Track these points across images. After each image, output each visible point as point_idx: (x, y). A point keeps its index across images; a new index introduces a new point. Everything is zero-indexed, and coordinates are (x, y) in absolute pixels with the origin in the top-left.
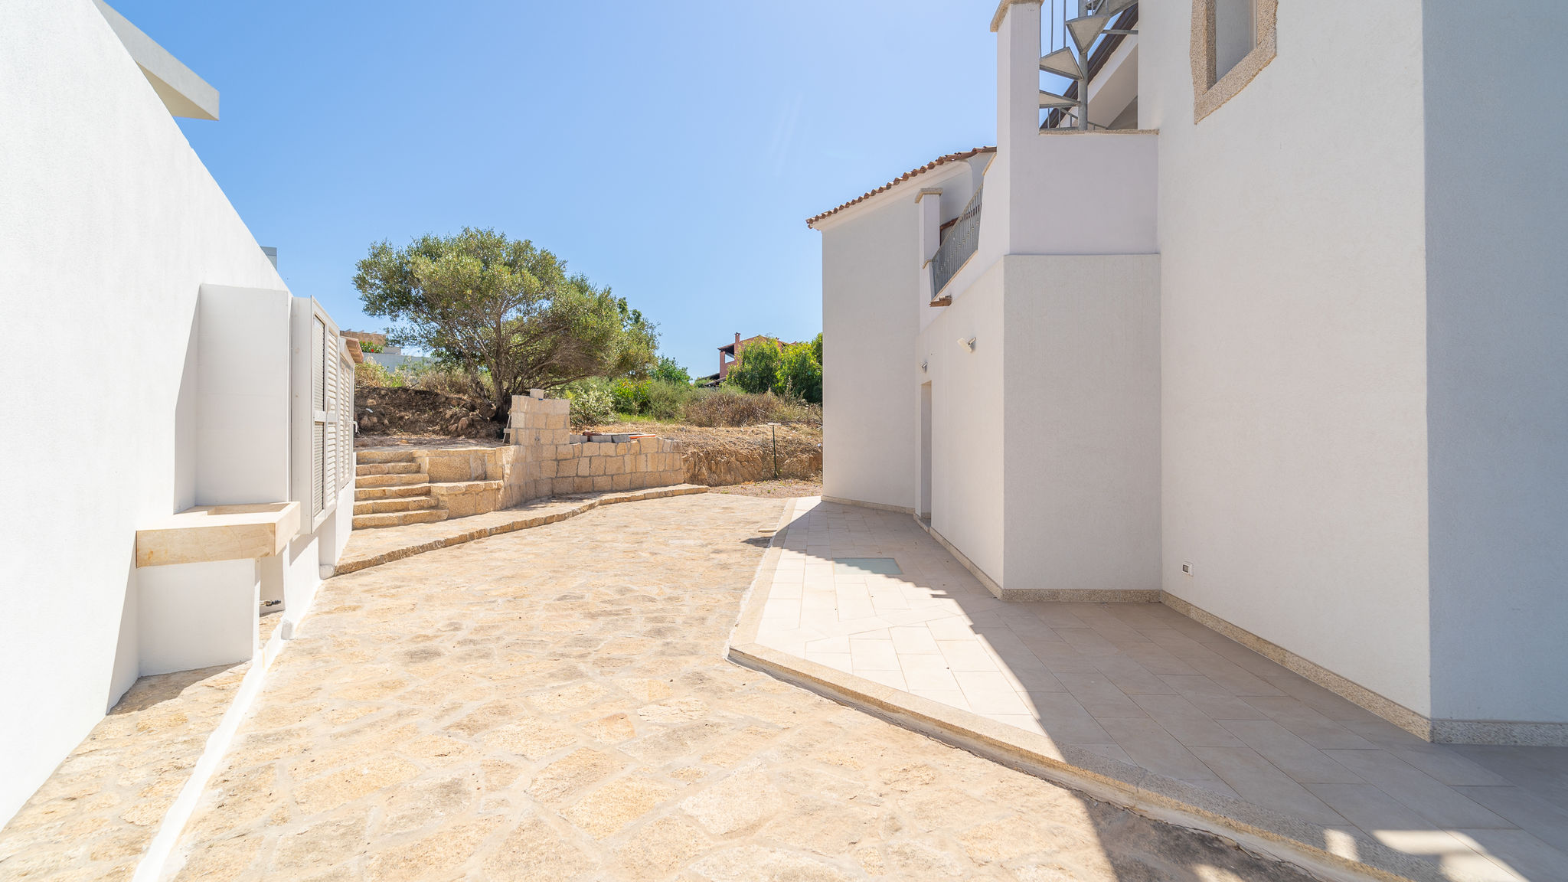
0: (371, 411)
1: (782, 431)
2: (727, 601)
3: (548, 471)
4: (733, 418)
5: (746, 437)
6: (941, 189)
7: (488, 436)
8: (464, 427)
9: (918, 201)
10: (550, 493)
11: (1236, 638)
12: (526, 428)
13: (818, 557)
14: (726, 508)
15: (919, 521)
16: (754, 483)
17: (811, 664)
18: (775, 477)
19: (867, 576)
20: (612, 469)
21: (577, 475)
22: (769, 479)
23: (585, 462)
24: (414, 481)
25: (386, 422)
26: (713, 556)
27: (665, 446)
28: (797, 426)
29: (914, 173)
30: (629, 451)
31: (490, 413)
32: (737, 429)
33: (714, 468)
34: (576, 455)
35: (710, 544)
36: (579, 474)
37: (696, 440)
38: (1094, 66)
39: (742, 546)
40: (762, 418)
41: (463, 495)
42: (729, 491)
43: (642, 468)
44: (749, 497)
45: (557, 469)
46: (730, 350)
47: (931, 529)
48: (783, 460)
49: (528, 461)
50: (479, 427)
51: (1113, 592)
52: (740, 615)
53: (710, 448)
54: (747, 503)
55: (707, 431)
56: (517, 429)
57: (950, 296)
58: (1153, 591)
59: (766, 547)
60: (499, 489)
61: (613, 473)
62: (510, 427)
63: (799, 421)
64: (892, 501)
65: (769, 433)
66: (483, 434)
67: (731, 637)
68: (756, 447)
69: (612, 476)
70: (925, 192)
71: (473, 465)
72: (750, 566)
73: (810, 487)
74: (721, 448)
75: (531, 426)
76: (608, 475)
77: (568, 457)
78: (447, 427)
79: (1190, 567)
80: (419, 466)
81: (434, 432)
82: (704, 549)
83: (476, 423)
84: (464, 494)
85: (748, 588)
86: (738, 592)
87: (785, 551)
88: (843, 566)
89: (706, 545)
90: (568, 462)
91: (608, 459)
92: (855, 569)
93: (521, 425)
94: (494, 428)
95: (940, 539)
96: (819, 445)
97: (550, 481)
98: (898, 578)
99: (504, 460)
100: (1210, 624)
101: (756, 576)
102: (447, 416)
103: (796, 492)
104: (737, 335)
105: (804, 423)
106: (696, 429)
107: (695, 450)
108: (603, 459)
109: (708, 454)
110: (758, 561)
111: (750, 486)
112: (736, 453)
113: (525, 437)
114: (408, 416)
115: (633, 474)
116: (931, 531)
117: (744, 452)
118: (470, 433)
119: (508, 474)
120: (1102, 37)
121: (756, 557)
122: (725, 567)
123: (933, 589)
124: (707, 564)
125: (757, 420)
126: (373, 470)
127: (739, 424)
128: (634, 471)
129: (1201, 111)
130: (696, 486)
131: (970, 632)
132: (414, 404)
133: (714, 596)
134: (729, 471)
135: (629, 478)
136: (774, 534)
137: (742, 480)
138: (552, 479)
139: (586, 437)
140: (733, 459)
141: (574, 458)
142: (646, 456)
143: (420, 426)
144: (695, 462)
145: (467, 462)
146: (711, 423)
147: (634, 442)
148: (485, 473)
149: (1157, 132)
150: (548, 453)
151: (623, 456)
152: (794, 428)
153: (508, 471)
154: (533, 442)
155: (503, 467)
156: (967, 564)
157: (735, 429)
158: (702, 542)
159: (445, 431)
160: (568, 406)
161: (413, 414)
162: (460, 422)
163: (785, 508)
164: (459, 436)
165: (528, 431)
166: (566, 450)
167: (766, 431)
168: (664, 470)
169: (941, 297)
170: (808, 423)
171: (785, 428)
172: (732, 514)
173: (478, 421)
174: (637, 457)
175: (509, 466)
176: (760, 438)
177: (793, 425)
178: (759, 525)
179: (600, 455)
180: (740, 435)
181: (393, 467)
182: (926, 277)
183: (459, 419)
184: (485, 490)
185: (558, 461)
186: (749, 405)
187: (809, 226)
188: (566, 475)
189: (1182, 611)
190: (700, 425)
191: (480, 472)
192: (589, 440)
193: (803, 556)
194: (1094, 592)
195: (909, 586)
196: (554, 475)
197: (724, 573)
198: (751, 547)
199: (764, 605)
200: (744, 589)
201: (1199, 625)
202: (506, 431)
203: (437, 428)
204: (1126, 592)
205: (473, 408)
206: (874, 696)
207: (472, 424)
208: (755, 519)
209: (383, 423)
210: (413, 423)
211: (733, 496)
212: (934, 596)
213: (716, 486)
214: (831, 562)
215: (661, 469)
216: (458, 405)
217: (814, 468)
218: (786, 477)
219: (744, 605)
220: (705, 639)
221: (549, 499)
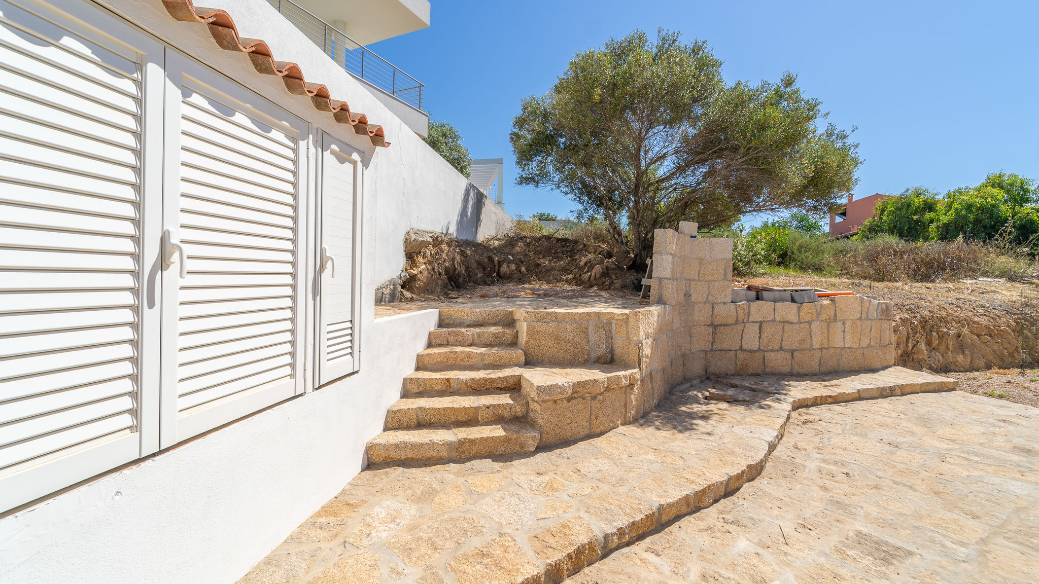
0: (511, 258)
3: (701, 341)
7: (624, 287)
8: (598, 276)
10: (703, 373)
12: (673, 279)
20: (792, 340)
21: (741, 349)
23: (751, 332)
24: (502, 362)
25: (523, 269)
27: (871, 308)
30: (818, 316)
31: (627, 261)
33: (935, 343)
34: (740, 319)
36: (745, 346)
41: (569, 401)
43: (838, 342)
45: (713, 338)
49: (675, 328)
50: (614, 277)
53: (926, 313)
56: (660, 280)
60: (631, 386)
61: (794, 347)
62: (650, 277)
66: (618, 285)
69: (792, 352)
71: (593, 337)
74: (944, 314)
75: (679, 275)
76: (785, 351)
77: (729, 322)
78: (580, 276)
80: (516, 336)
81: (567, 281)
83: (610, 272)
84: (569, 399)
90: (729, 328)
91: (787, 327)
93: (667, 273)
94: (631, 277)
97: (702, 355)
99: (642, 333)
102: (582, 263)
107: (905, 316)
108: (779, 327)
109: (924, 322)
112: (969, 322)
113: (671, 291)
114: (545, 262)
115: (825, 351)
118: (604, 283)
119: (647, 356)
126: (452, 339)
128: (826, 346)
132: (553, 251)
134: (961, 348)
135: (817, 355)
138: (706, 352)
139: (753, 294)
140: (965, 331)
141: (737, 322)
142: (844, 324)
143: (554, 275)
144: (908, 334)
145: (585, 332)
147: (826, 302)
148: (612, 352)
150: (701, 315)
151: (809, 323)
153: (647, 351)
154: (681, 298)
155: (639, 345)
159: (578, 281)
160: (731, 248)
161: (550, 261)
162: (594, 271)
164: (591, 287)
165: (675, 283)
166: (726, 312)
168: (869, 346)
173: (613, 269)
174: (831, 324)
175: (650, 341)
179: (774, 320)
181: (479, 335)
183: (592, 267)
184: (607, 389)
185: (714, 326)
188: (725, 347)
191: (603, 349)
192: (758, 298)
196: (708, 346)
202: (645, 281)
203: (571, 276)
205: (609, 255)
207: (606, 273)
209: (520, 271)
210: (549, 270)
215: (864, 344)
216: (595, 252)
221: (702, 382)
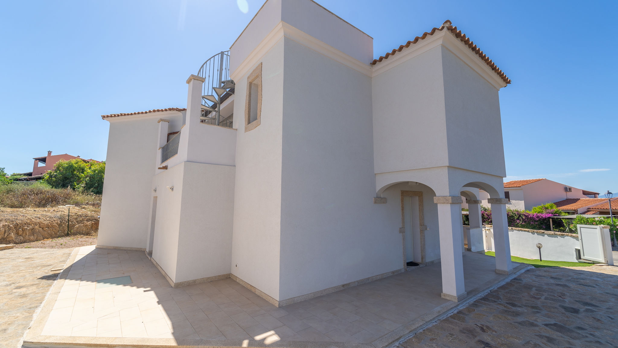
1: (75, 210)
2: (24, 316)
4: (40, 203)
5: (49, 214)
6: (169, 120)
9: (159, 122)
11: (246, 286)
13: (87, 281)
14: (28, 258)
15: (147, 255)
16: (51, 240)
17: (74, 337)
18: (68, 235)
19: (114, 287)
22: (63, 236)
26: (14, 291)
28: (86, 207)
29: (158, 111)
32: (43, 209)
33: (21, 233)
35: (13, 283)
37: (8, 217)
38: (223, 99)
39: (37, 282)
40: (62, 202)
42: (32, 246)
44: (47, 249)
46: (43, 160)
47: (152, 258)
48: (74, 226)
51: (215, 277)
52: (32, 322)
53: (18, 222)
54: (44, 253)
55: (17, 211)
57: (167, 166)
58: (228, 274)
59: (55, 280)
63: (87, 204)
64: (136, 246)
65: (65, 211)
67: (24, 336)
68: (55, 219)
70: (162, 120)
72: (42, 293)
73: (90, 239)
74: (29, 221)
79: (238, 265)
82: (9, 288)
85: (39, 306)
86: (31, 310)
87: (67, 281)
88: (101, 284)
89: (10, 285)
92: (108, 285)
95: (155, 263)
96: (99, 217)
98: (130, 285)
100: (241, 283)
101: (46, 298)
103: (80, 243)
104: (50, 153)
105: (91, 204)
106: (9, 210)
107: (7, 224)
109: (16, 225)
110: (49, 289)
111: (48, 242)
112: (40, 223)
116: (152, 259)
117: (46, 222)
120: (226, 92)
121: (47, 287)
122: (24, 296)
123: (145, 288)
124: (10, 296)
125: (58, 203)
127: (44, 206)
129: (247, 130)
130: (4, 245)
131: (157, 304)
133: (14, 315)
134: (33, 234)
136: (62, 271)
137: (42, 238)
140: (37, 227)
146: (21, 205)
149: (237, 130)
152: (84, 208)
156: (164, 273)
157: (41, 209)
158: (8, 282)
163: (71, 255)
167: (64, 210)
169: (163, 166)
170: (93, 205)
171: (77, 208)
172: (32, 262)
176: (59, 214)
177: (83, 206)
178: (51, 267)
180: (44, 213)
182: (159, 153)
186: (53, 195)
187: (103, 119)
189: (235, 280)
190: (12, 207)
193: (78, 282)
194: (209, 278)
195: (135, 288)
197: (24, 300)
198: (44, 281)
199: (49, 314)
200: (37, 307)
201: (238, 284)
204: (219, 276)
206: (105, 343)
208: (49, 263)
211: (34, 249)
212: (145, 291)
213: (21, 243)
214: (95, 283)
217: (94, 229)
218: (75, 234)
219: (35, 316)
220: (6, 341)
